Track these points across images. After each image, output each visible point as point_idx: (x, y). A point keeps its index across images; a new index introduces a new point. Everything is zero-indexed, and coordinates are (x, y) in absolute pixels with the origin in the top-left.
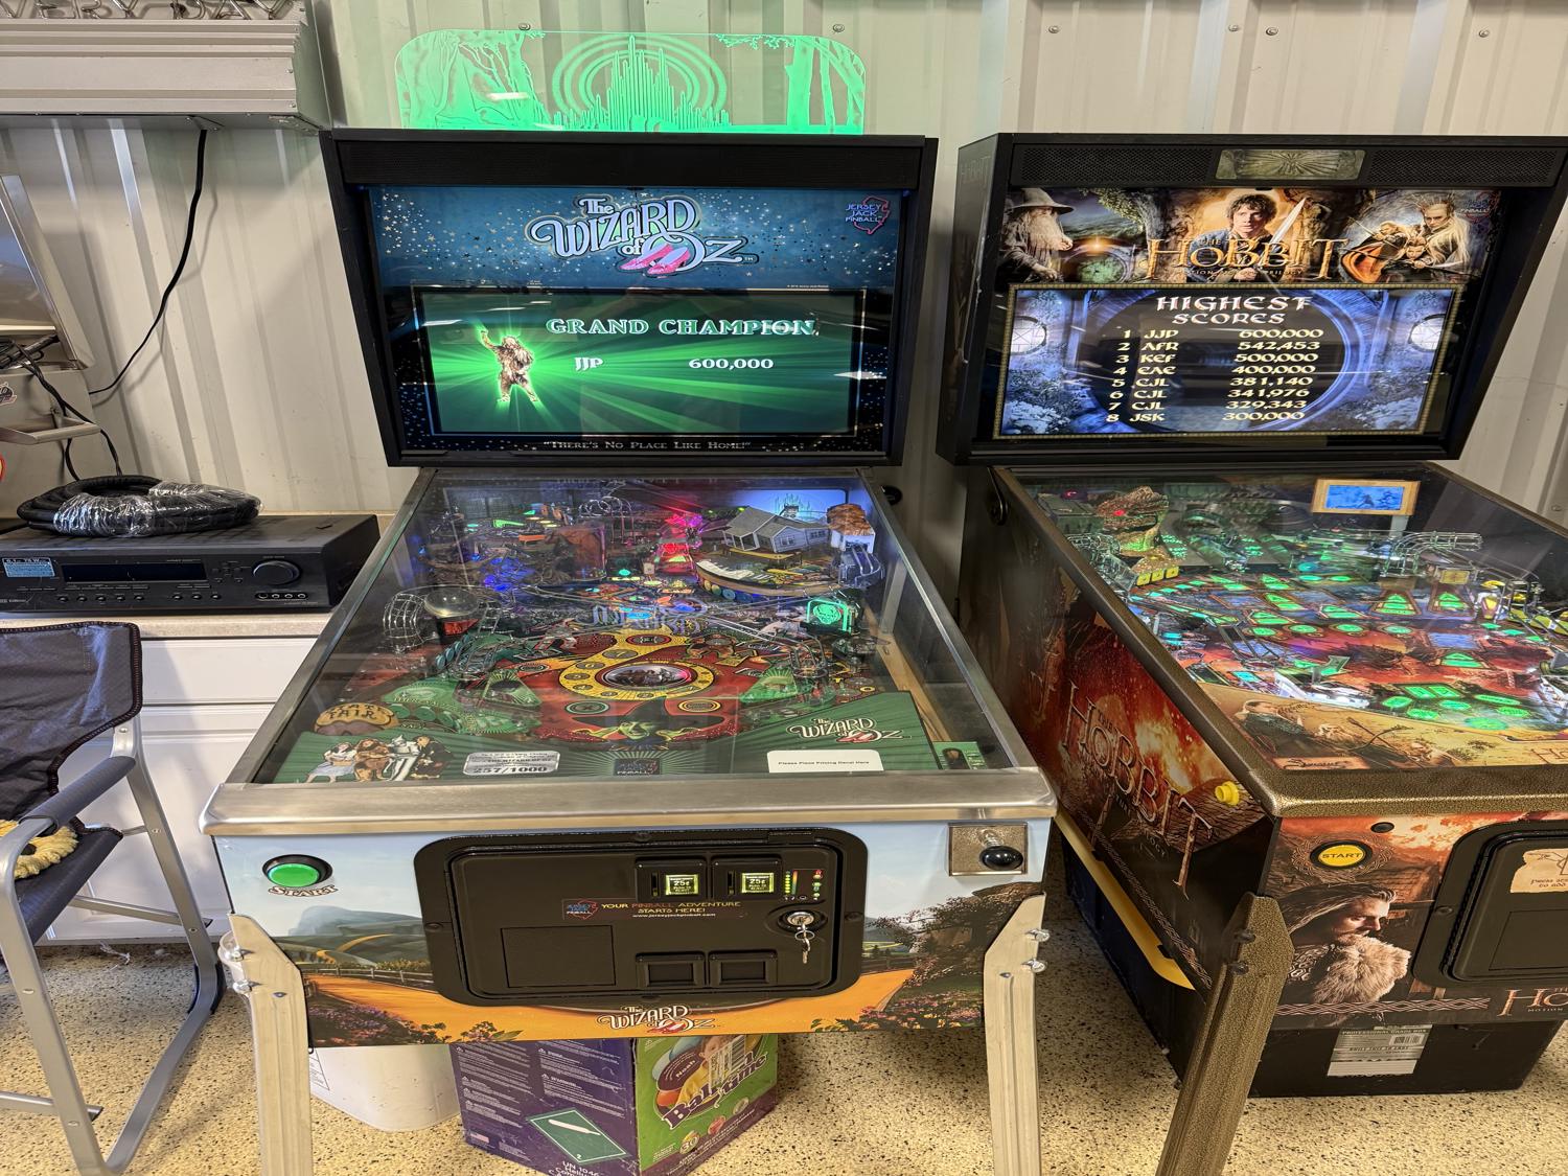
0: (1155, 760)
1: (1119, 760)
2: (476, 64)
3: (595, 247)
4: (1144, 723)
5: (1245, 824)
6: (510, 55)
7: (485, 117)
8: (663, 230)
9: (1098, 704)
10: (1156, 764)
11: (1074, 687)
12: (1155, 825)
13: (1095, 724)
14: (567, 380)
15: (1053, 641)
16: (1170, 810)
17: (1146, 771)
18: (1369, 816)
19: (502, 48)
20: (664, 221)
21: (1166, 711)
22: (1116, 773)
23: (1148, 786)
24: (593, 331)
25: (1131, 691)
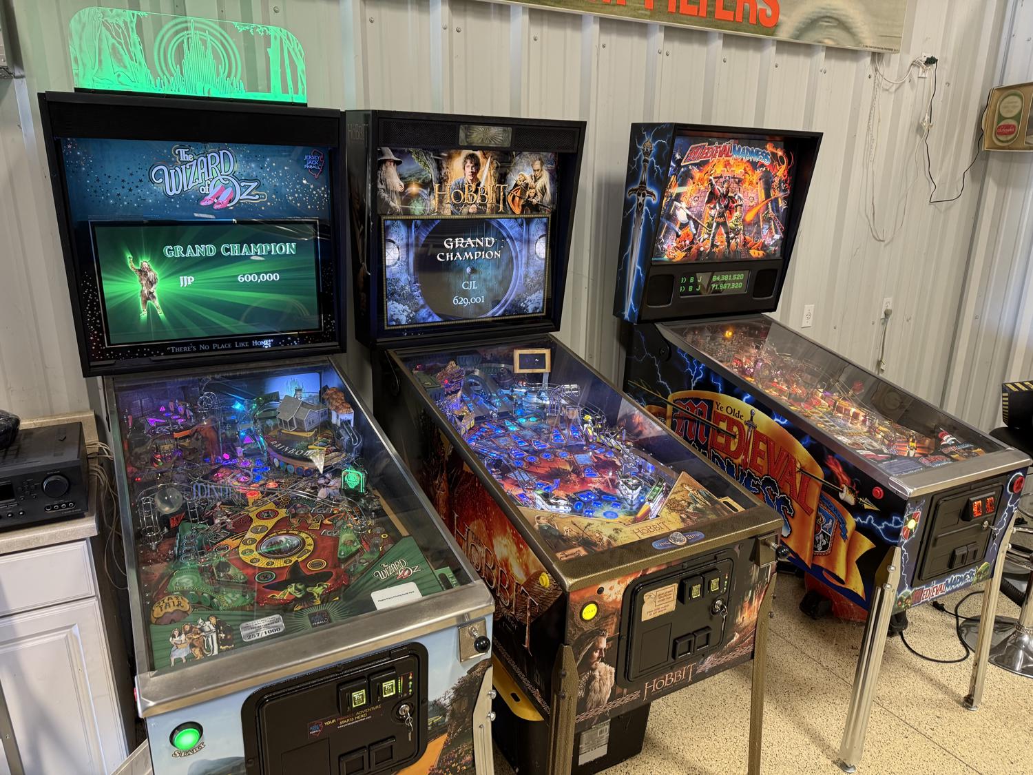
0: (506, 563)
1: (486, 566)
2: (113, 37)
3: (185, 189)
4: (498, 538)
5: (554, 599)
6: (130, 30)
7: (120, 79)
8: (219, 174)
9: (471, 527)
10: (506, 566)
11: (456, 515)
12: (509, 608)
13: (471, 541)
14: (178, 295)
15: (440, 483)
16: (516, 596)
17: (501, 571)
18: (594, 585)
19: (126, 23)
20: (219, 166)
21: (508, 528)
22: (485, 575)
23: (503, 582)
24: (187, 255)
25: (489, 517)
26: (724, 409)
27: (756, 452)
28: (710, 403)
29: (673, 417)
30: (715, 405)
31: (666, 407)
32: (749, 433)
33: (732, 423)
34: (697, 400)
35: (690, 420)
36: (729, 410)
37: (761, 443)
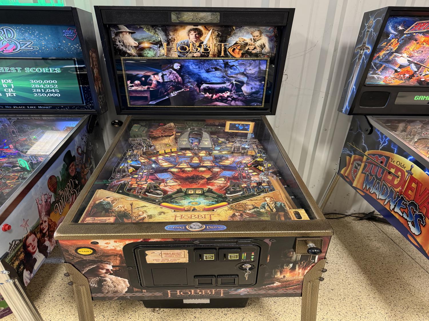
8: (5, 38)
18: (88, 240)
20: (4, 35)
26: (395, 162)
27: (409, 187)
28: (388, 158)
29: (366, 162)
30: (390, 160)
31: (363, 157)
32: (408, 177)
33: (398, 170)
34: (381, 156)
35: (375, 165)
36: (398, 163)
37: (413, 183)
